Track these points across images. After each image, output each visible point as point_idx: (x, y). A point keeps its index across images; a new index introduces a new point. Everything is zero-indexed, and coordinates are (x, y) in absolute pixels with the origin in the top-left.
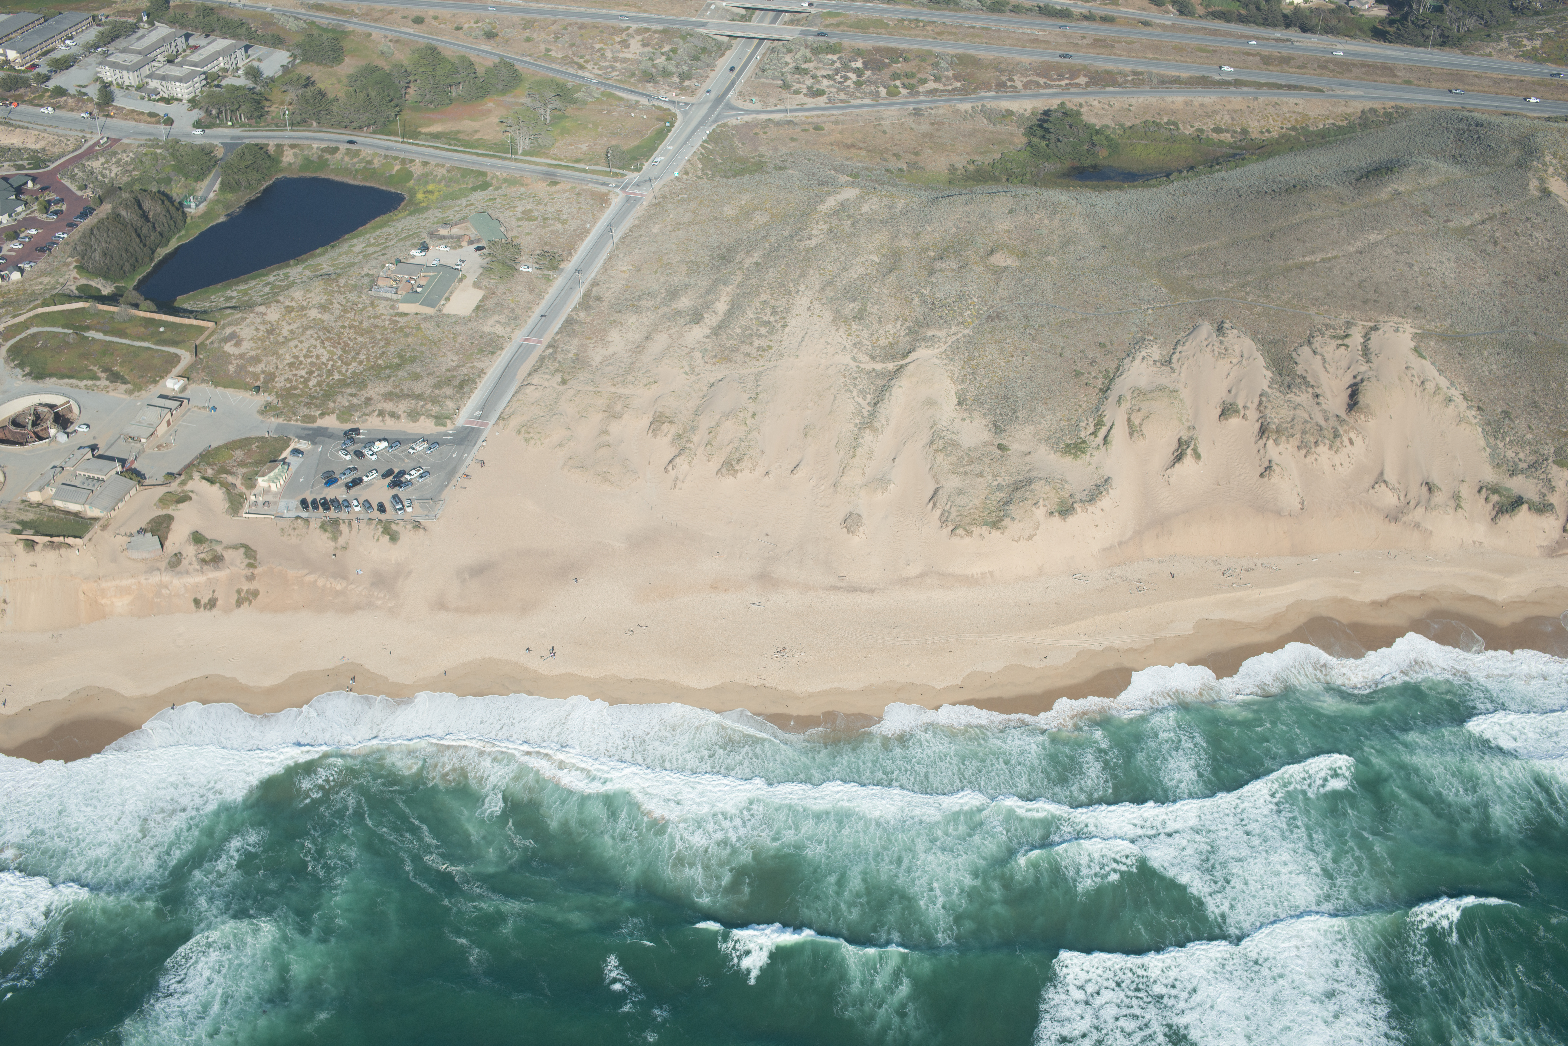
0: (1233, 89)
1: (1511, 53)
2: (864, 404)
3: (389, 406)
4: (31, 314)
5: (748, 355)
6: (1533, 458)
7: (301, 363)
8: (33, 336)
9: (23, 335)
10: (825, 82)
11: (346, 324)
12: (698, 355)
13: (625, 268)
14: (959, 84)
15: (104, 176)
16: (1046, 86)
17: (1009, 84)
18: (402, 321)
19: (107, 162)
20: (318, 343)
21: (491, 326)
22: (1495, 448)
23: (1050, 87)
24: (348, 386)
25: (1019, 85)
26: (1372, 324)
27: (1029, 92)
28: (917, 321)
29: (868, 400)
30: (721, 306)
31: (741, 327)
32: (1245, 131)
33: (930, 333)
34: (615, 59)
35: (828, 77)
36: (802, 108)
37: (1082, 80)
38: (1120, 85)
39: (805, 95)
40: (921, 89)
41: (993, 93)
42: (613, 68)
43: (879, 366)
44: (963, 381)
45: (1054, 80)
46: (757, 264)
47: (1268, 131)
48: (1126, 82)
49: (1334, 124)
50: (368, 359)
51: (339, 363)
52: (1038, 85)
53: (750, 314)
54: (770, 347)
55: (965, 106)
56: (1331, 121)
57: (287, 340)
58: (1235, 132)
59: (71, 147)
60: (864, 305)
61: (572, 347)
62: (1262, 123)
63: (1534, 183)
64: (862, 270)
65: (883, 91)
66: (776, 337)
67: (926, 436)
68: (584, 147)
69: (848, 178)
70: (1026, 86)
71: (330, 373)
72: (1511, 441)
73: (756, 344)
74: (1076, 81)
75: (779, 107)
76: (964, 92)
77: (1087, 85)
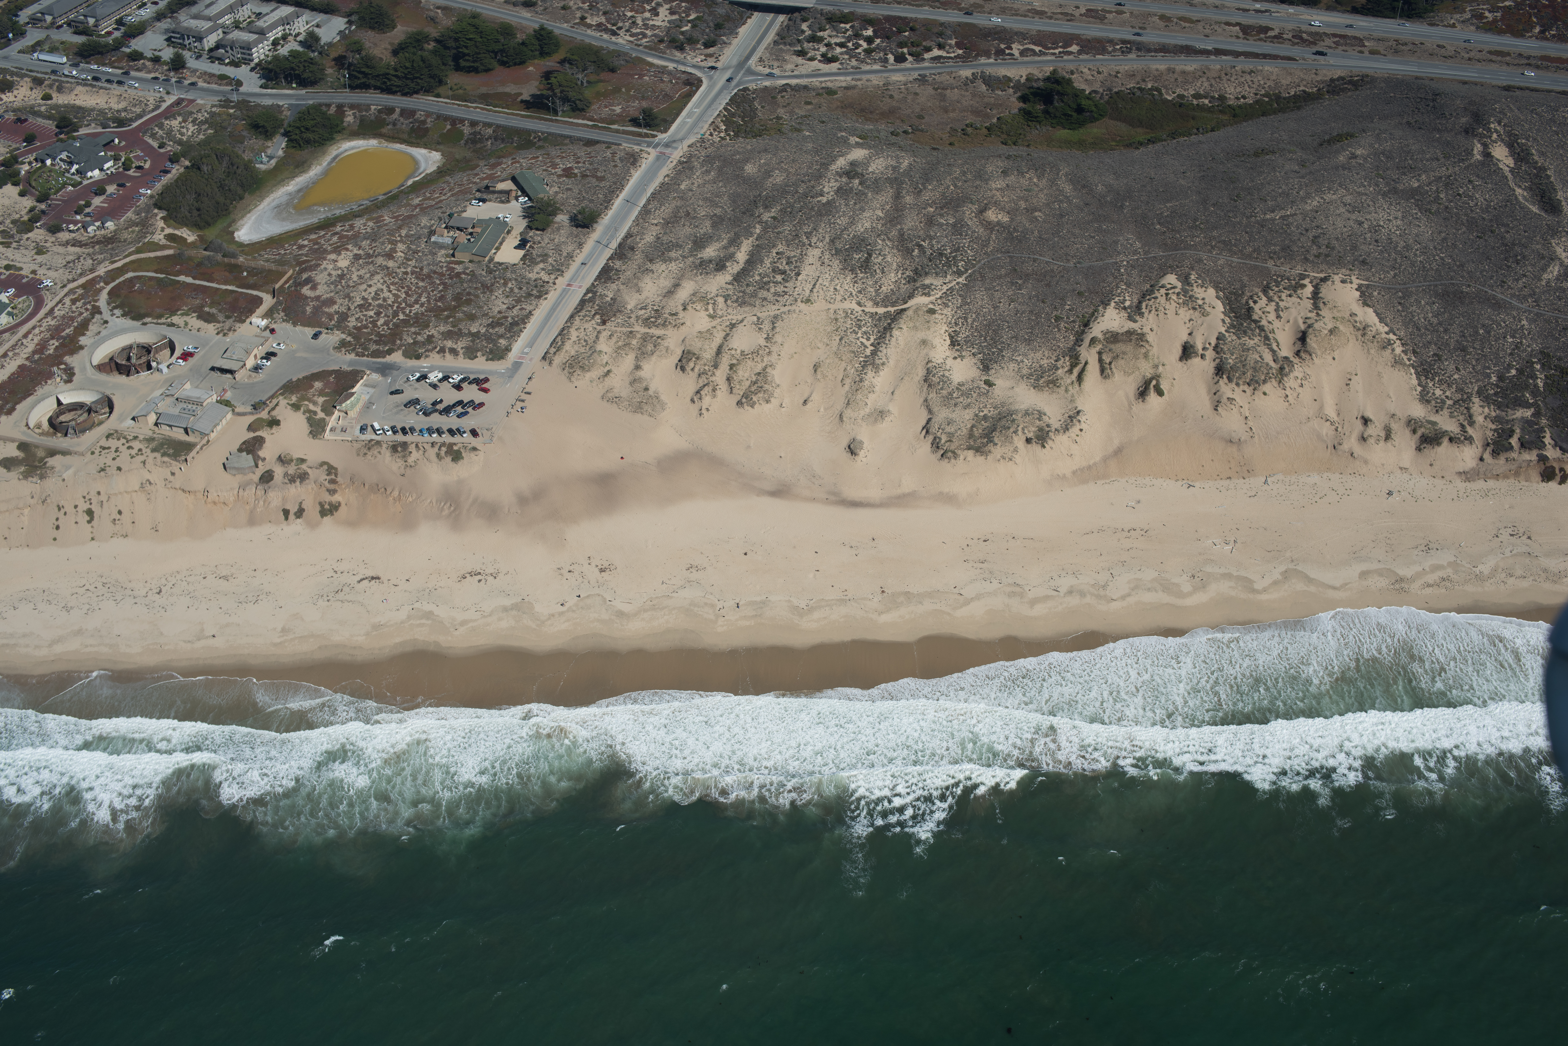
0: (1213, 57)
1: (1472, 24)
2: (868, 343)
3: (449, 344)
4: (128, 260)
5: (765, 299)
6: (1458, 396)
7: (370, 304)
8: (131, 280)
9: (122, 279)
10: (838, 50)
11: (409, 270)
12: (721, 300)
13: (655, 222)
14: (960, 52)
15: (182, 134)
16: (1041, 53)
17: (1007, 51)
18: (459, 268)
19: (184, 121)
20: (384, 288)
21: (537, 273)
22: (1424, 387)
23: (1045, 54)
24: (412, 326)
25: (1016, 53)
26: (1322, 275)
27: (1025, 59)
28: (916, 271)
29: (872, 340)
30: (742, 256)
31: (760, 275)
32: (1222, 98)
33: (927, 281)
34: (646, 26)
35: (842, 45)
36: (816, 74)
37: (1074, 48)
38: (1109, 53)
39: (820, 61)
40: (927, 56)
41: (992, 61)
42: (645, 36)
43: (881, 310)
44: (956, 324)
45: (1049, 49)
46: (774, 218)
47: (1244, 97)
48: (1115, 50)
49: (1304, 91)
50: (429, 301)
51: (404, 305)
52: (1034, 53)
53: (767, 262)
54: (786, 293)
55: (966, 73)
56: (1302, 88)
57: (356, 285)
58: (1213, 97)
59: (152, 107)
60: (870, 255)
61: (608, 292)
62: (1239, 89)
63: (1478, 147)
64: (868, 225)
65: (891, 58)
66: (790, 284)
67: (921, 372)
68: (618, 109)
69: (857, 140)
70: (1023, 53)
71: (396, 314)
72: (1440, 381)
73: (772, 290)
74: (1069, 49)
75: (796, 73)
76: (964, 59)
77: (1080, 52)
